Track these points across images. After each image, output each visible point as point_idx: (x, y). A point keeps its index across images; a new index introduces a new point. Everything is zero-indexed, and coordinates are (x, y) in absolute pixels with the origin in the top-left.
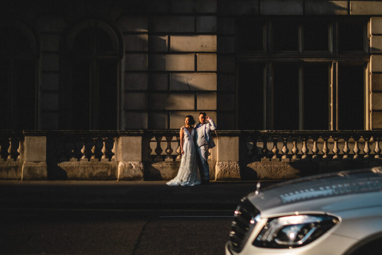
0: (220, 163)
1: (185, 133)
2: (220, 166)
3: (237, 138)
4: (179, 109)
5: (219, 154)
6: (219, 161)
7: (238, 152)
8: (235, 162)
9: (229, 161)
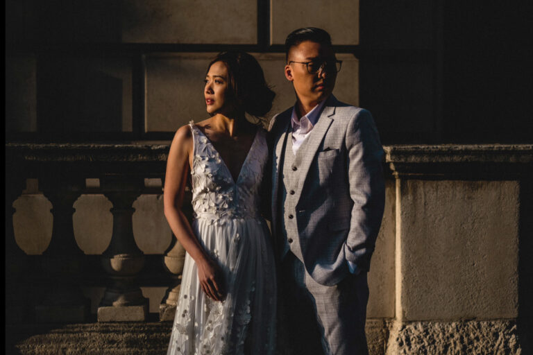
0: (416, 330)
1: (201, 171)
2: (415, 347)
3: (510, 189)
4: (185, 41)
5: (406, 282)
6: (406, 321)
7: (511, 265)
8: (498, 325)
9: (464, 321)
